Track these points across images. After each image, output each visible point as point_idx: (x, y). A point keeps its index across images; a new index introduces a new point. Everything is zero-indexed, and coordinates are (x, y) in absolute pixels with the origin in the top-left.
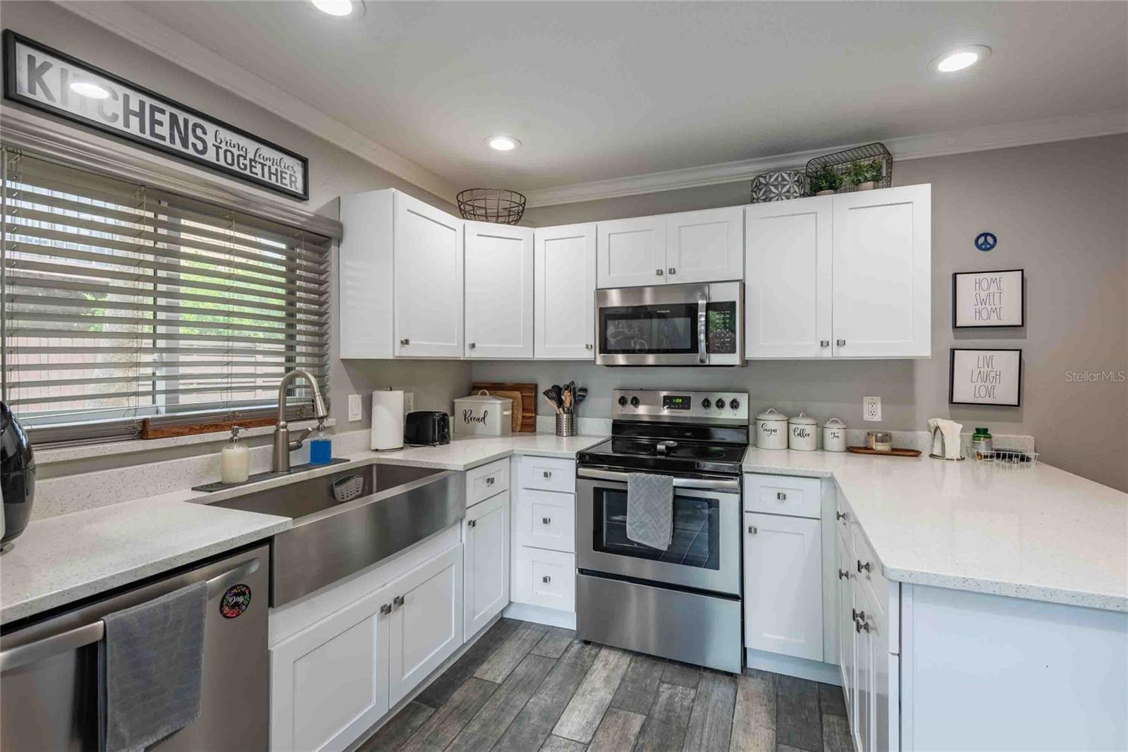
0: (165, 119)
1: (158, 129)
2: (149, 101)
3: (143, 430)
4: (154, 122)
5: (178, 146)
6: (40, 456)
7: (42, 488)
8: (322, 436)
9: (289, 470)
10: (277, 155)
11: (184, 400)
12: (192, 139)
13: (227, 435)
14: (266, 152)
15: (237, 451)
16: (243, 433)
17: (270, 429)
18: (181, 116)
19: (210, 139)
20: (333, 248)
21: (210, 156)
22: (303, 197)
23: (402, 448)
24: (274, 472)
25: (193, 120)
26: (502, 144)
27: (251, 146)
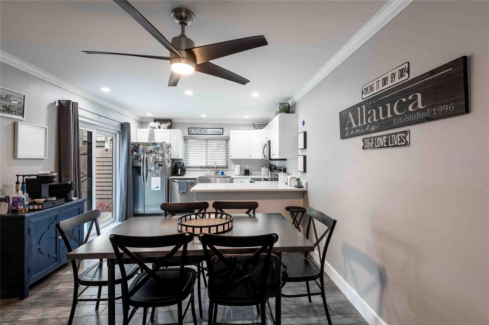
0: (203, 130)
1: (202, 132)
2: (201, 129)
3: (201, 167)
4: (202, 131)
5: (204, 133)
6: (187, 169)
7: (187, 172)
8: (222, 171)
9: (216, 175)
10: (218, 129)
11: (208, 164)
12: (206, 132)
13: (207, 169)
14: (216, 129)
15: (208, 171)
16: (209, 169)
17: (214, 169)
18: (205, 129)
19: (208, 131)
20: (229, 141)
21: (208, 133)
22: (223, 134)
23: (240, 175)
24: (215, 175)
25: (206, 129)
26: (247, 117)
27: (214, 129)
